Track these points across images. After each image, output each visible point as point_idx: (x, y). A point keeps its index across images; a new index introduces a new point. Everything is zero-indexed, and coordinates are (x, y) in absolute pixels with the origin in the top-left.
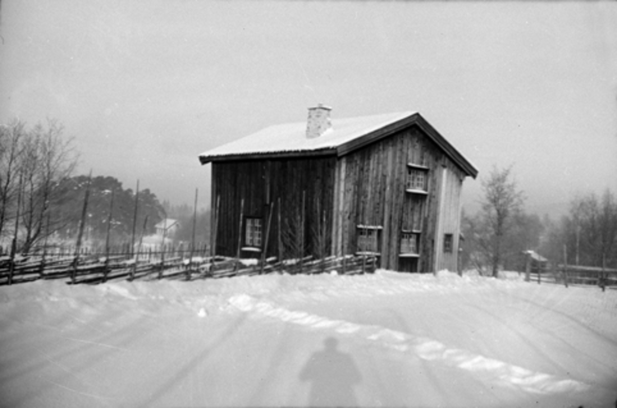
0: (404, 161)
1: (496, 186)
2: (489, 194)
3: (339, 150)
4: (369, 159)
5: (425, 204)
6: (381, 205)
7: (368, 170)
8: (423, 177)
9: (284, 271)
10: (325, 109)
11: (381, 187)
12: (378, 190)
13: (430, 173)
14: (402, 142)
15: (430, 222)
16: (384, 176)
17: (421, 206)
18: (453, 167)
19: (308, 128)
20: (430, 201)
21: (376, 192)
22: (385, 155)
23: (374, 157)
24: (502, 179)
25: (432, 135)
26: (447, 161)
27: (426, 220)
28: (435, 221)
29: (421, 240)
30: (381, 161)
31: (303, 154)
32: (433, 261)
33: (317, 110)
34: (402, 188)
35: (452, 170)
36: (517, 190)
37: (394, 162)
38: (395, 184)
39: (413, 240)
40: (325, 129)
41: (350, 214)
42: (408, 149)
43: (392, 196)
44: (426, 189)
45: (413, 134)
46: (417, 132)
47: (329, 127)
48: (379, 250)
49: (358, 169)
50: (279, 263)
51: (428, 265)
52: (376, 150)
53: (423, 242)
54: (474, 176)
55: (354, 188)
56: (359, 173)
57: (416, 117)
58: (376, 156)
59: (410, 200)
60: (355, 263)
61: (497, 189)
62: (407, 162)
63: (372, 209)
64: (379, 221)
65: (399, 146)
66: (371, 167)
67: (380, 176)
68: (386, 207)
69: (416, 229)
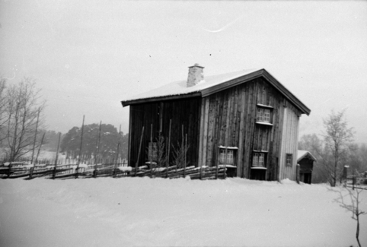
0: (254, 102)
1: (334, 124)
2: (329, 129)
3: (203, 93)
4: (227, 100)
5: (271, 132)
6: (237, 133)
7: (226, 108)
8: (269, 114)
9: (153, 176)
10: (200, 67)
11: (236, 120)
12: (234, 122)
13: (274, 111)
14: (253, 88)
15: (275, 145)
16: (239, 113)
17: (268, 134)
18: (292, 108)
19: (188, 80)
20: (275, 130)
21: (233, 123)
22: (240, 97)
23: (231, 99)
24: (338, 119)
25: (275, 85)
26: (287, 103)
27: (271, 144)
28: (279, 144)
29: (268, 157)
30: (237, 102)
31: (181, 97)
32: (277, 173)
33: (194, 68)
34: (253, 121)
35: (292, 109)
36: (348, 127)
37: (246, 103)
38: (248, 118)
39: (262, 158)
40: (199, 81)
41: (213, 138)
42: (257, 94)
43: (245, 127)
44: (271, 122)
45: (261, 83)
46: (264, 82)
47: (203, 79)
48: (235, 163)
49: (218, 106)
50: (150, 170)
51: (273, 175)
52: (233, 94)
53: (269, 159)
54: (308, 114)
55: (216, 120)
56: (220, 110)
57: (263, 71)
58: (233, 98)
59: (259, 130)
60: (210, 172)
61: (334, 126)
62: (257, 103)
63: (230, 135)
64: (236, 143)
65: (251, 91)
66: (229, 106)
67: (236, 112)
68: (241, 134)
69: (264, 150)
